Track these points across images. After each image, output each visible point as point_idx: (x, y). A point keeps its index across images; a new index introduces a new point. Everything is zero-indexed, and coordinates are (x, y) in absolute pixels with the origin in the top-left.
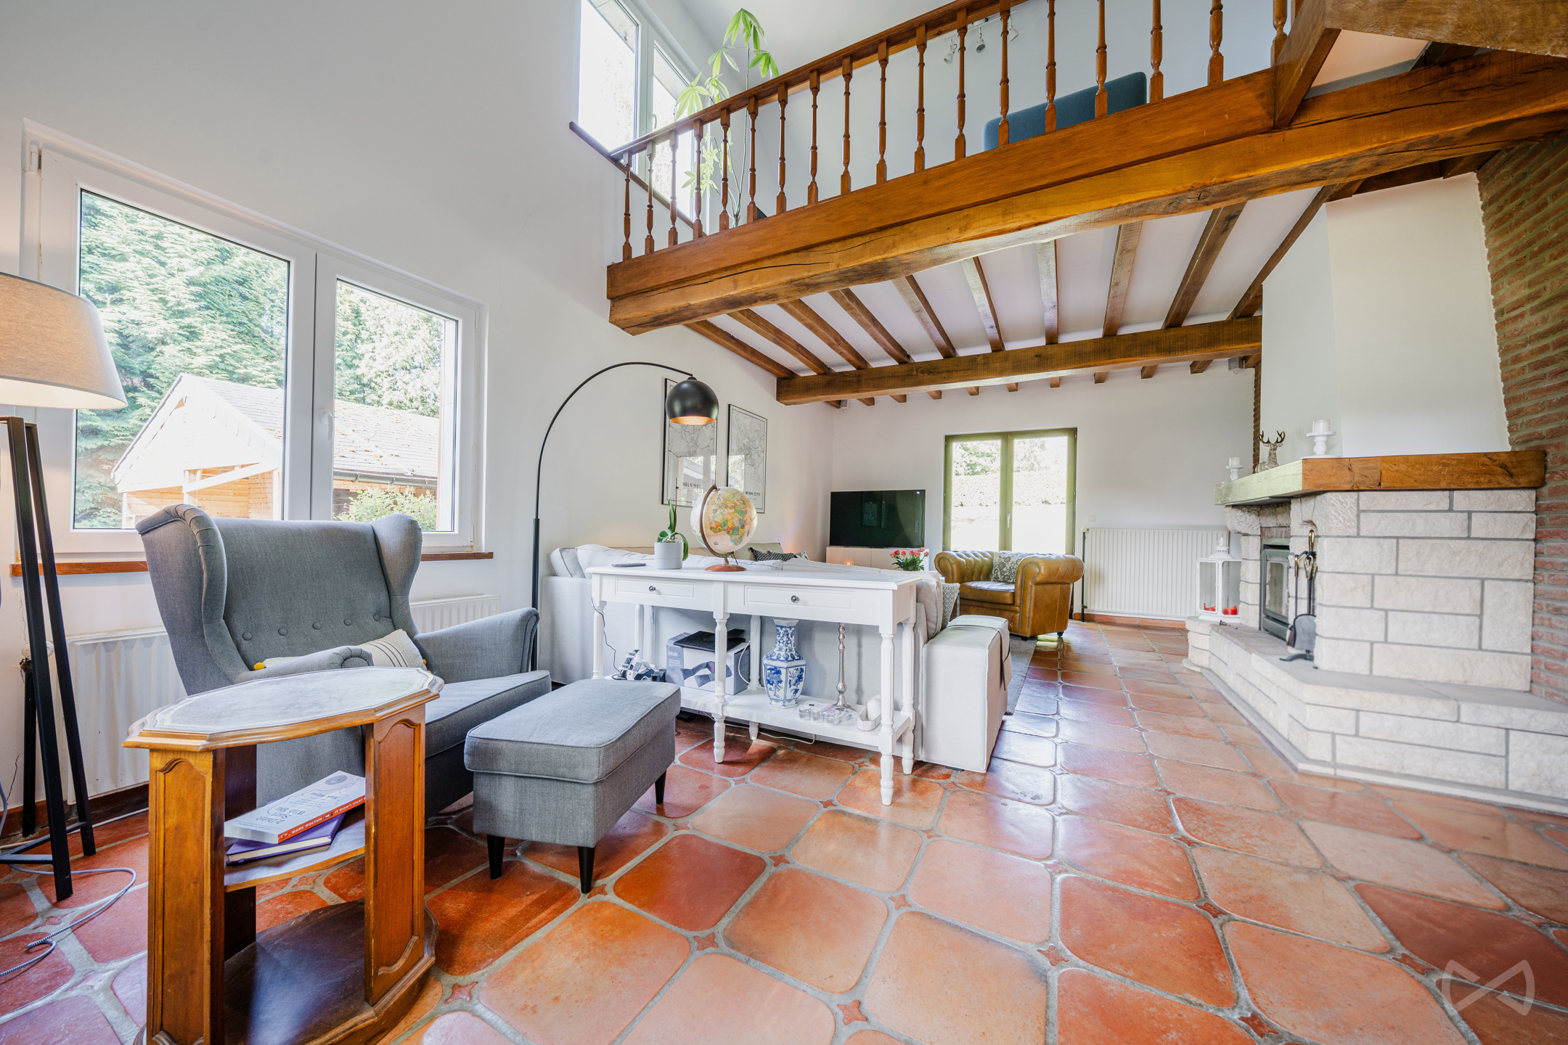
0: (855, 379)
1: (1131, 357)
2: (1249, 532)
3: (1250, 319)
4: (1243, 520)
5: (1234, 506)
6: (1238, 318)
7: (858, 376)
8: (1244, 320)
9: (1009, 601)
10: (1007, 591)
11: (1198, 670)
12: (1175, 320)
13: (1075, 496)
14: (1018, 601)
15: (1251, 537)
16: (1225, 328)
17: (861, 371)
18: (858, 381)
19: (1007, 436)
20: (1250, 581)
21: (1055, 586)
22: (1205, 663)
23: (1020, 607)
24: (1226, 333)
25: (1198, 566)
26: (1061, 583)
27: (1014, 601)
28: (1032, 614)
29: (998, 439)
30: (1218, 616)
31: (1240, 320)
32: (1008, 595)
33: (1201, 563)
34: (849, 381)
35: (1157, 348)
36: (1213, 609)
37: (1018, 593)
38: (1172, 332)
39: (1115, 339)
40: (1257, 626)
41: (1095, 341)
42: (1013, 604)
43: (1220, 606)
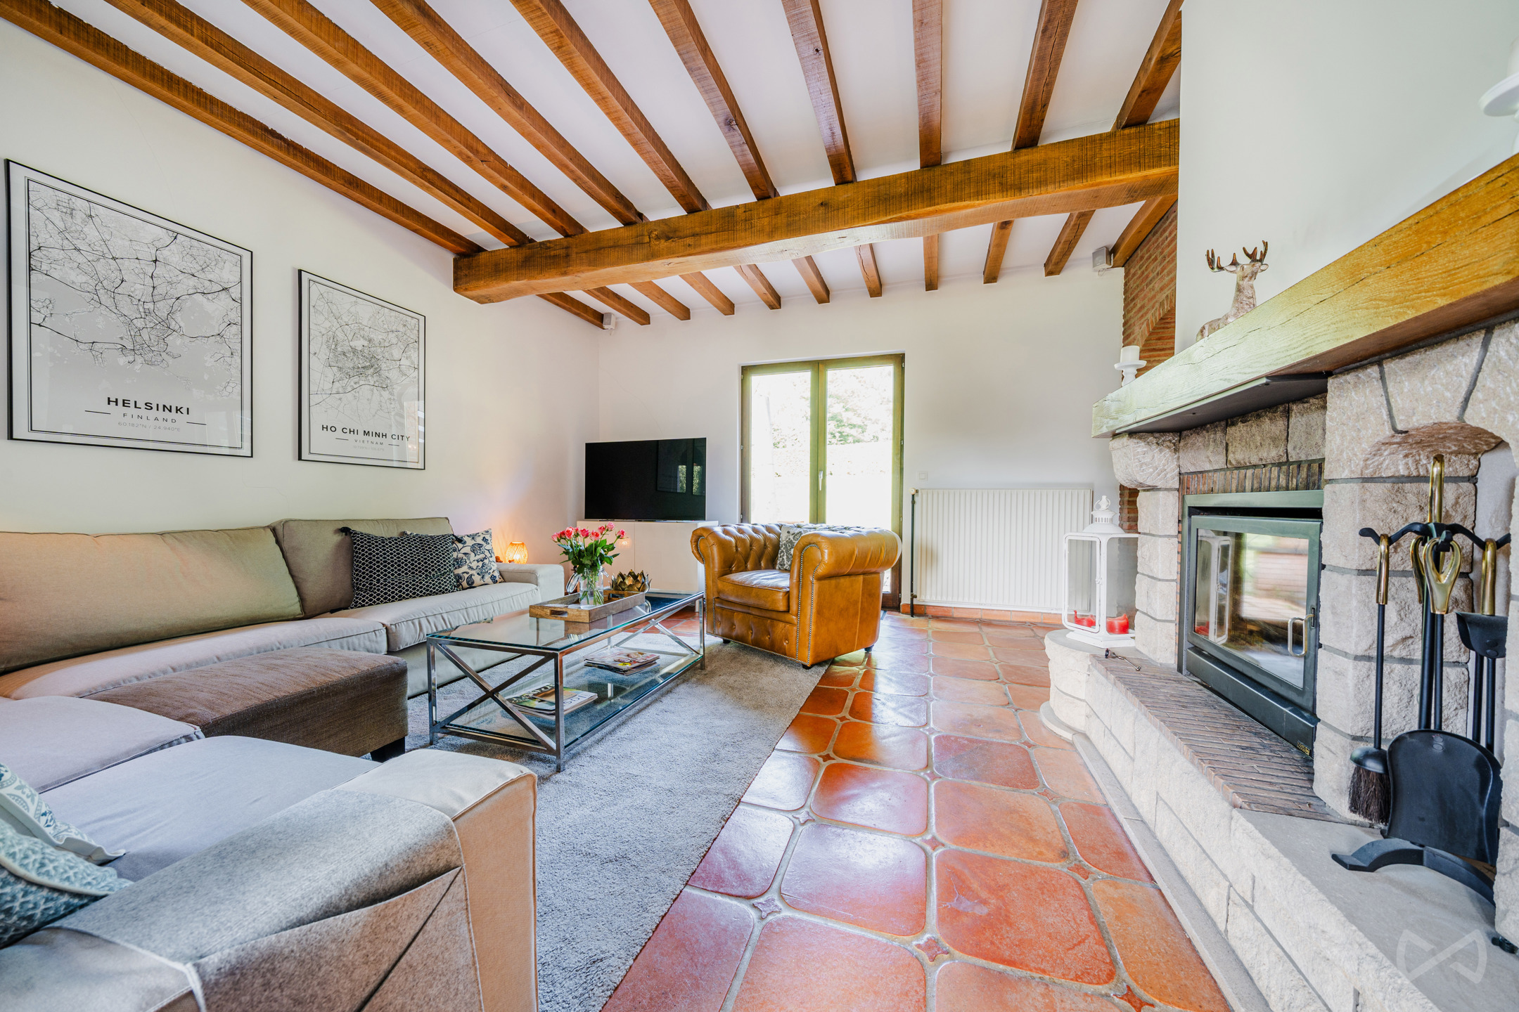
0: (562, 252)
1: (961, 199)
2: (1159, 484)
3: (1142, 128)
4: (1147, 460)
5: (1132, 433)
6: (1125, 127)
7: (567, 248)
8: (1133, 130)
9: (781, 606)
10: (777, 589)
11: (1068, 735)
12: (1028, 137)
13: (902, 447)
14: (794, 607)
15: (1161, 494)
16: (1105, 146)
17: (569, 239)
18: (567, 256)
19: (818, 366)
20: (1160, 577)
21: (853, 578)
22: (1079, 723)
23: (797, 615)
24: (1105, 154)
25: (1065, 546)
26: (864, 574)
27: (789, 606)
28: (813, 627)
29: (806, 370)
30: (1100, 638)
31: (1127, 131)
32: (780, 596)
33: (1070, 541)
34: (555, 256)
35: (1001, 184)
36: (1091, 623)
37: (794, 593)
38: (1026, 156)
39: (937, 171)
40: (1172, 661)
41: (908, 176)
42: (788, 611)
43: (1102, 614)
